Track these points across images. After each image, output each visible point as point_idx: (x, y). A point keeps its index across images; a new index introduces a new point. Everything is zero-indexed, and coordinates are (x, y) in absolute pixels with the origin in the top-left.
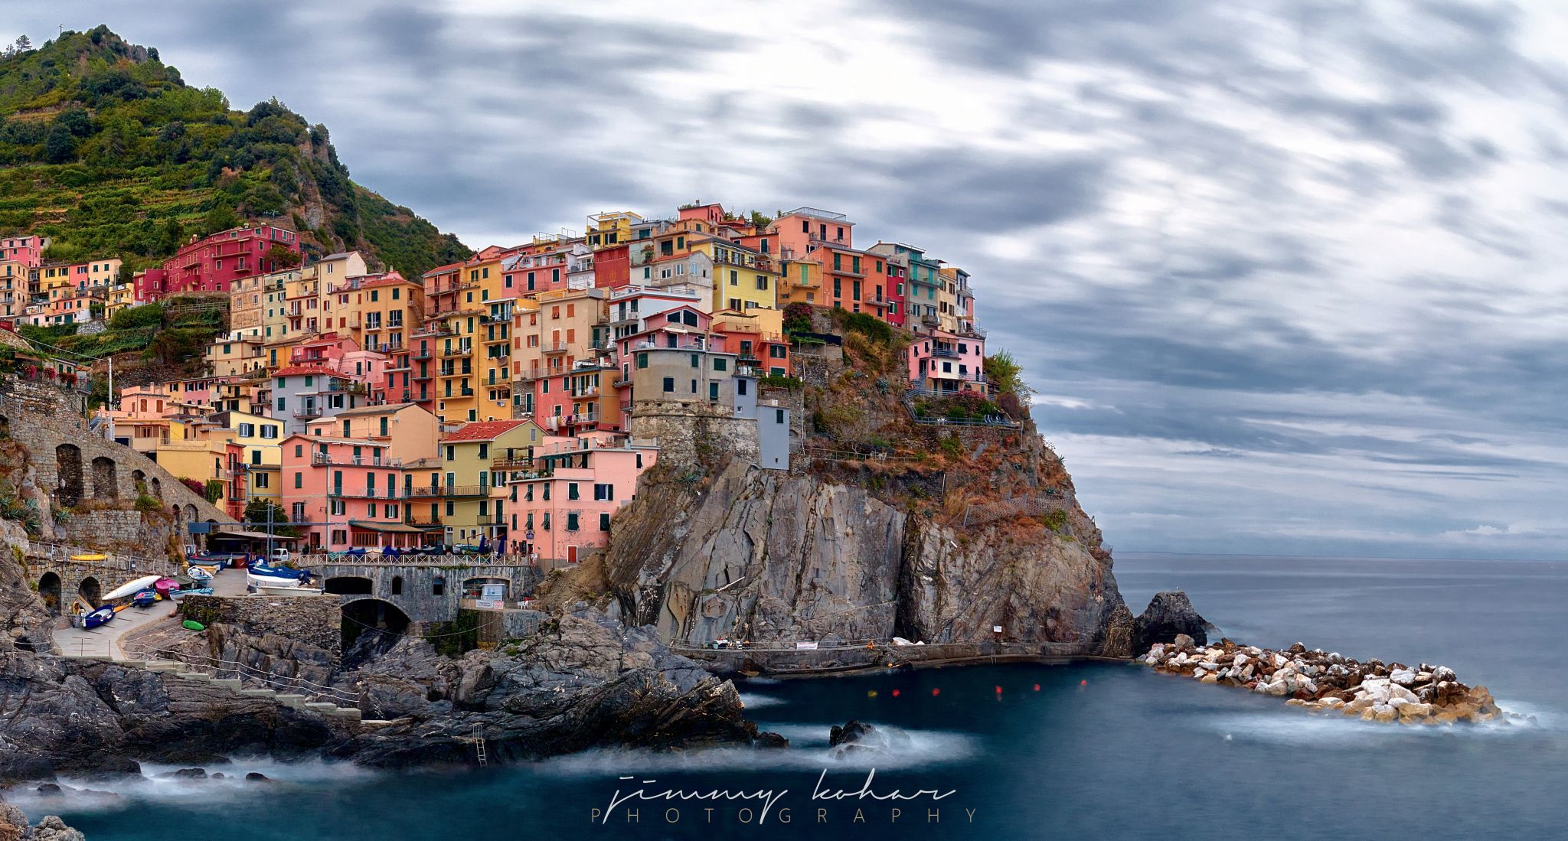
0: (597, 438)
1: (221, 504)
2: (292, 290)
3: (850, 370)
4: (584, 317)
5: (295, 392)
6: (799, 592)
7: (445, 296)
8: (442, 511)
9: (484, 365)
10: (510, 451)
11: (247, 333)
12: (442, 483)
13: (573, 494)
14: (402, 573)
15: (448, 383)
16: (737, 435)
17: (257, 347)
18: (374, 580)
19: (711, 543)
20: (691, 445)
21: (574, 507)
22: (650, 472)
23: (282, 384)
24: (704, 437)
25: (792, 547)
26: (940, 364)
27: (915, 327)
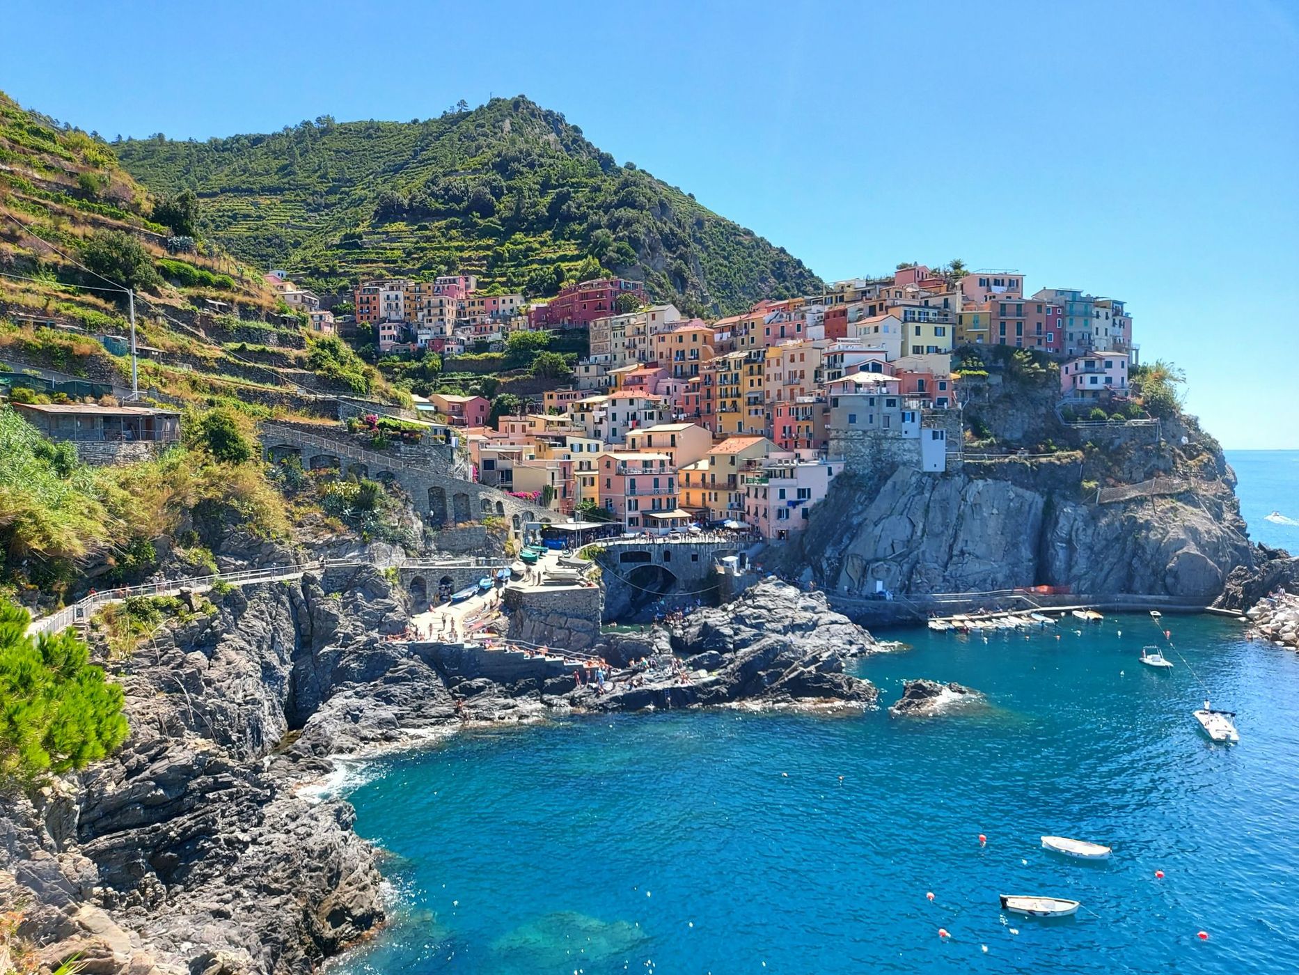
0: (807, 452)
1: (555, 504)
2: (629, 327)
5: (623, 408)
6: (951, 557)
9: (746, 390)
11: (601, 358)
12: (708, 479)
13: (783, 495)
14: (671, 547)
15: (724, 403)
16: (905, 450)
17: (607, 368)
18: (652, 553)
19: (880, 526)
20: (868, 459)
21: (783, 504)
22: (838, 477)
23: (614, 404)
24: (880, 452)
25: (946, 525)
26: (1087, 377)
27: (1070, 346)
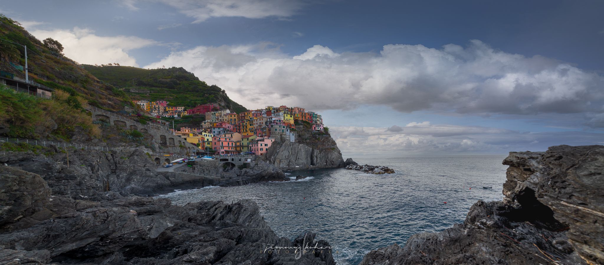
0: (266, 137)
1: (200, 147)
2: (217, 114)
3: (304, 128)
4: (264, 120)
5: (216, 130)
6: (296, 159)
7: (243, 117)
8: (242, 149)
9: (249, 127)
10: (252, 139)
11: (209, 121)
12: (241, 144)
13: (261, 145)
14: (233, 157)
15: (243, 130)
16: (287, 137)
17: (211, 123)
18: (229, 159)
19: (283, 152)
20: (279, 138)
21: (261, 147)
22: (273, 142)
23: (214, 129)
24: (282, 137)
25: (295, 153)
26: (317, 128)
27: (314, 122)
